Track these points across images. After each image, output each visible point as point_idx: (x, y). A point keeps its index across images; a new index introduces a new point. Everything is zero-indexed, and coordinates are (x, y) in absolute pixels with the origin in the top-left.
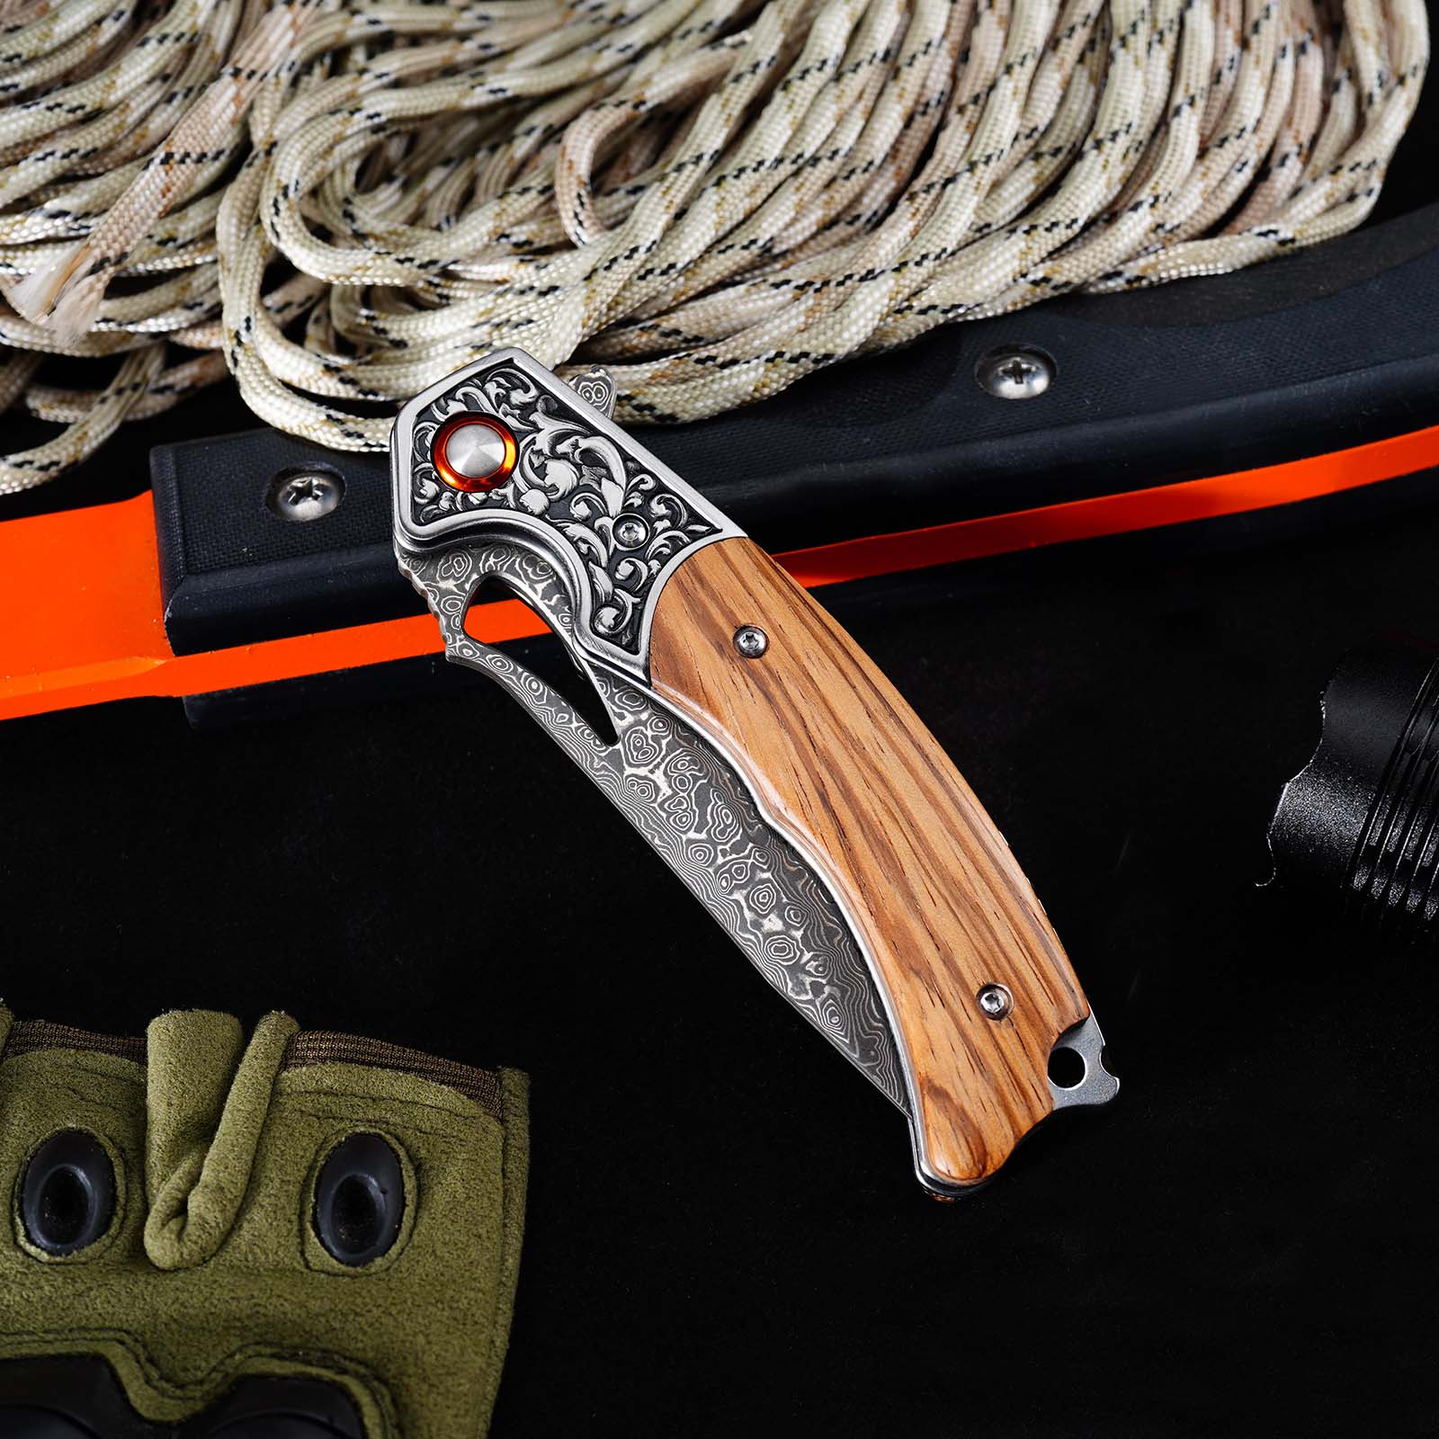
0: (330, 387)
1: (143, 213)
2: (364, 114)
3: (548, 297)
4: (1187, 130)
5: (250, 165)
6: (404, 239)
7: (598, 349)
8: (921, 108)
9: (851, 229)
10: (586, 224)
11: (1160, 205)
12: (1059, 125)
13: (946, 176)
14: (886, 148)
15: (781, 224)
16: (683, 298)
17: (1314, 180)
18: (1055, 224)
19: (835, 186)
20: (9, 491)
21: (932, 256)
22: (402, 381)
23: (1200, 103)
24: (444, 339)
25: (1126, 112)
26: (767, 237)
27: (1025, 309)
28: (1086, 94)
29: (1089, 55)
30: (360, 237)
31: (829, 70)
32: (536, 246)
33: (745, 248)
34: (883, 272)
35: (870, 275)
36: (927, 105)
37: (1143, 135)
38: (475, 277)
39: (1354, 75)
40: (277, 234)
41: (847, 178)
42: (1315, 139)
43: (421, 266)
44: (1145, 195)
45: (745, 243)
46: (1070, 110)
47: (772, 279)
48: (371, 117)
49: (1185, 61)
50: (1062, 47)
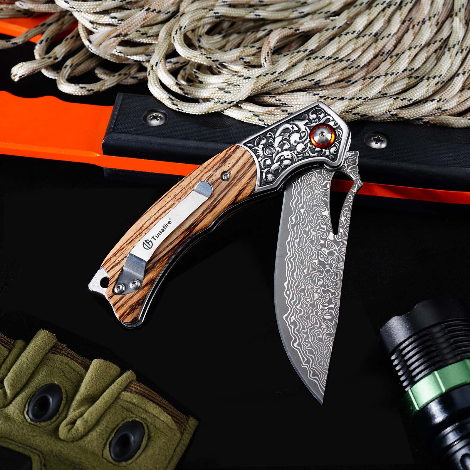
0: (175, 89)
1: (136, 23)
2: (214, 11)
3: (247, 80)
4: (459, 81)
6: (212, 52)
7: (256, 99)
8: (381, 54)
10: (267, 62)
11: (441, 102)
12: (421, 70)
13: (378, 75)
14: (365, 62)
15: (323, 77)
16: (286, 91)
18: (404, 99)
19: (345, 70)
20: (77, 95)
21: (363, 98)
22: (196, 93)
23: (467, 75)
24: (213, 84)
25: (441, 71)
26: (318, 79)
28: (433, 63)
29: (439, 51)
30: (200, 47)
31: (355, 34)
32: (251, 64)
33: (310, 81)
34: (346, 99)
35: (342, 99)
36: (383, 53)
37: (445, 79)
38: (230, 68)
40: (174, 40)
41: (350, 68)
43: (213, 61)
44: (437, 98)
45: (310, 79)
46: (426, 66)
47: (315, 92)
48: (215, 13)
49: (467, 60)
50: (430, 46)
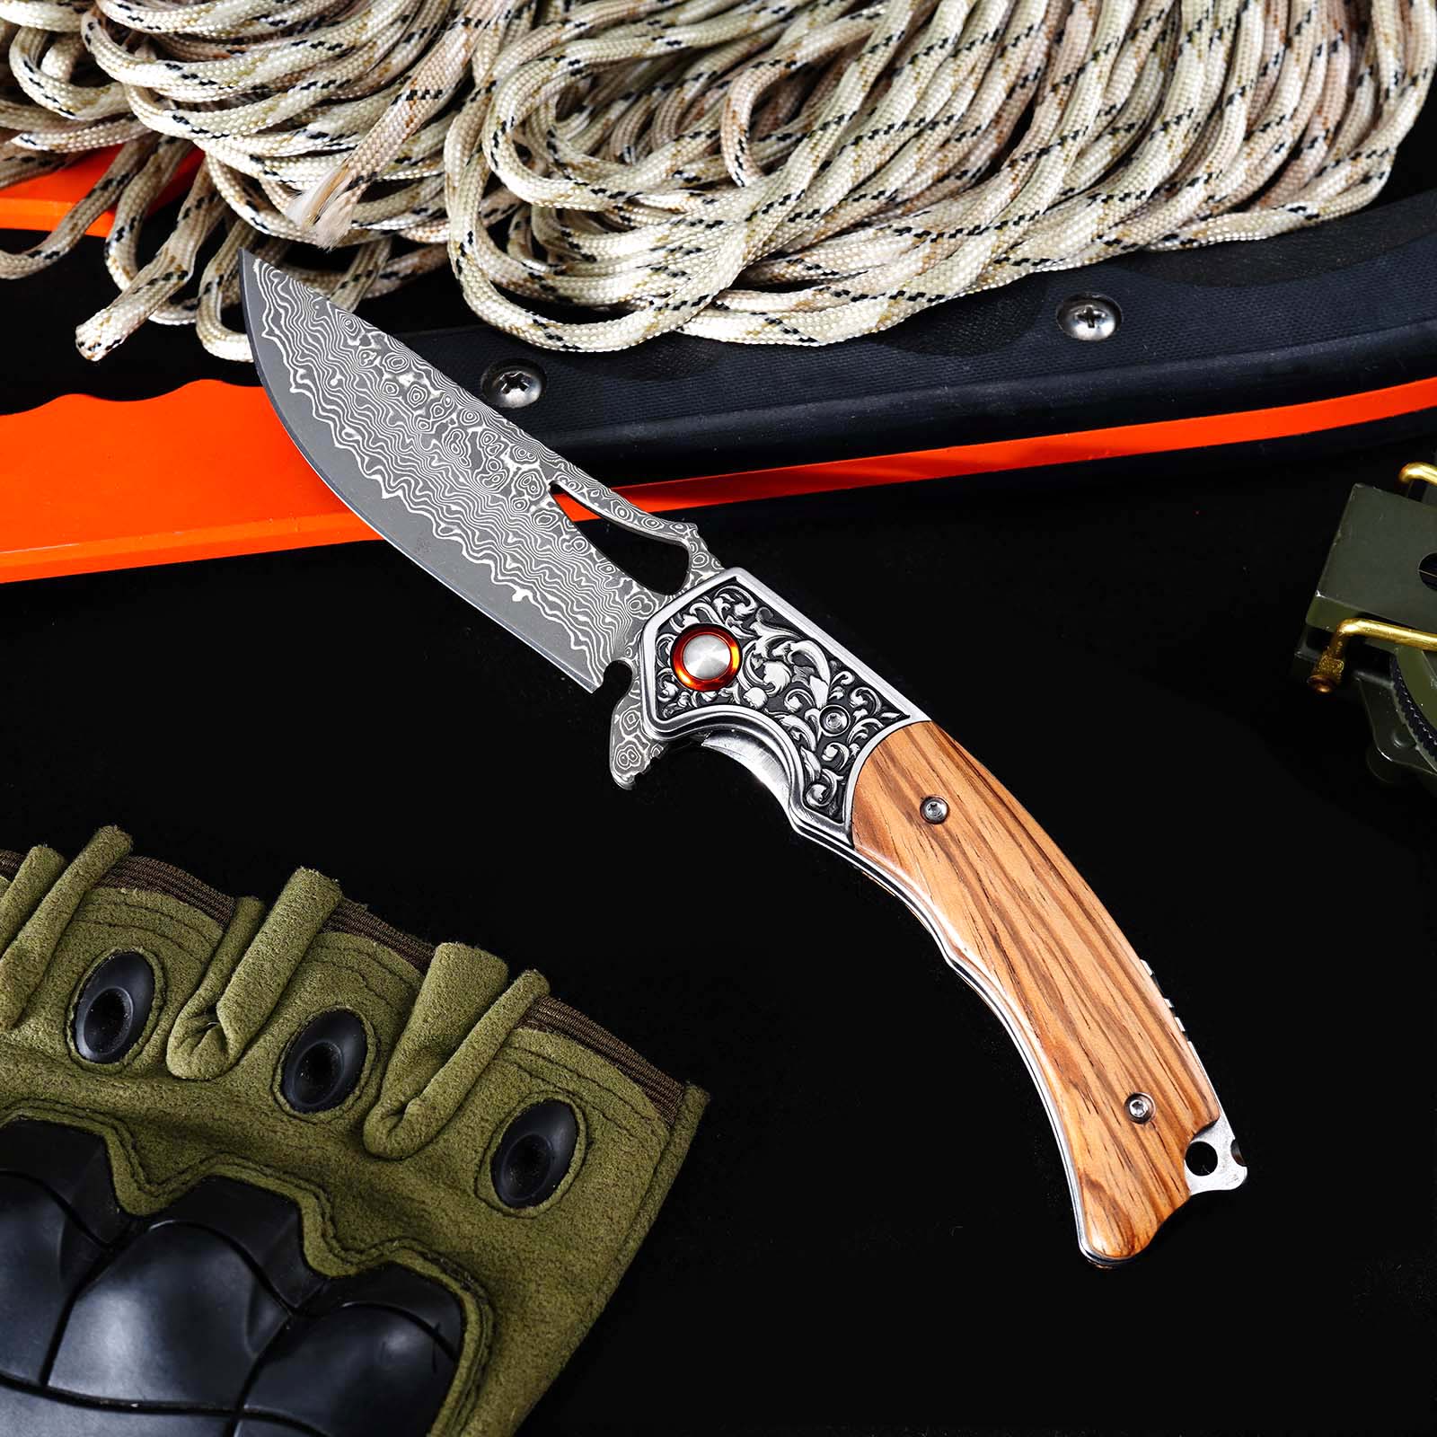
2: (567, 60)
3: (715, 229)
4: (1237, 116)
5: (473, 100)
6: (596, 170)
7: (754, 277)
8: (1021, 82)
9: (959, 183)
10: (745, 167)
11: (1212, 181)
12: (1133, 105)
13: (1041, 147)
14: (992, 115)
15: (904, 178)
16: (824, 237)
17: (1338, 162)
18: (1127, 195)
19: (949, 146)
21: (1028, 218)
22: (592, 291)
23: (1249, 93)
24: (627, 258)
25: (1189, 98)
26: (893, 189)
27: (1099, 263)
28: (1156, 78)
29: (1160, 43)
30: (562, 166)
31: (949, 47)
32: (703, 182)
33: (874, 198)
34: (987, 228)
35: (977, 231)
36: (1026, 79)
37: (1201, 117)
38: (653, 204)
39: (1375, 72)
40: (495, 163)
41: (958, 140)
42: (1339, 126)
43: (610, 197)
44: (1201, 173)
45: (875, 193)
46: (1143, 91)
47: (895, 226)
48: (571, 63)
49: (1240, 55)
50: (1139, 38)
